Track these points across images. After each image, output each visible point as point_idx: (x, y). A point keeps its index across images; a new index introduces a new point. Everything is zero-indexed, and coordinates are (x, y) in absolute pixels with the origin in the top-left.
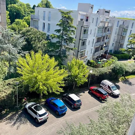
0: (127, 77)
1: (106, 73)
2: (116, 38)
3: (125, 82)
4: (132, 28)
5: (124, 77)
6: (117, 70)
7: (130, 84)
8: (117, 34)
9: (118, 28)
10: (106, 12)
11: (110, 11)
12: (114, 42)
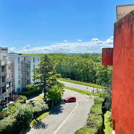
0: (38, 119)
1: (8, 126)
2: (21, 75)
3: (37, 126)
4: (34, 62)
5: (36, 119)
6: (22, 117)
7: (44, 126)
8: (21, 70)
9: (20, 64)
10: (2, 49)
11: (7, 48)
12: (19, 80)
